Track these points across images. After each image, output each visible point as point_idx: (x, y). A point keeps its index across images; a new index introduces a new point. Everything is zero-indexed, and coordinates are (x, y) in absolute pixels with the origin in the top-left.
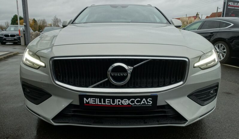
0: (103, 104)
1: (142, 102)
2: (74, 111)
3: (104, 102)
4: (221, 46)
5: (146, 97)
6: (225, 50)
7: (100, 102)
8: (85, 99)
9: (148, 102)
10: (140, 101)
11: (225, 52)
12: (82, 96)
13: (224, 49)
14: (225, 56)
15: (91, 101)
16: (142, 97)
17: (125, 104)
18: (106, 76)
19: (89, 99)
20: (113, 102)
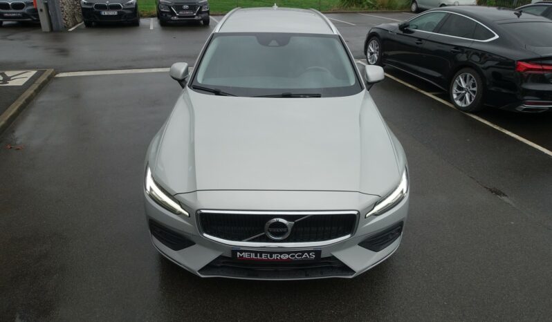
0: (259, 257)
1: (304, 256)
2: (223, 263)
3: (261, 256)
4: (471, 77)
5: (309, 252)
6: (475, 89)
7: (256, 256)
8: (238, 253)
9: (310, 256)
10: (302, 256)
11: (474, 92)
12: (235, 251)
13: (474, 86)
14: (473, 100)
15: (245, 255)
16: (303, 252)
17: (285, 258)
18: (262, 230)
19: (244, 253)
20: (271, 257)
